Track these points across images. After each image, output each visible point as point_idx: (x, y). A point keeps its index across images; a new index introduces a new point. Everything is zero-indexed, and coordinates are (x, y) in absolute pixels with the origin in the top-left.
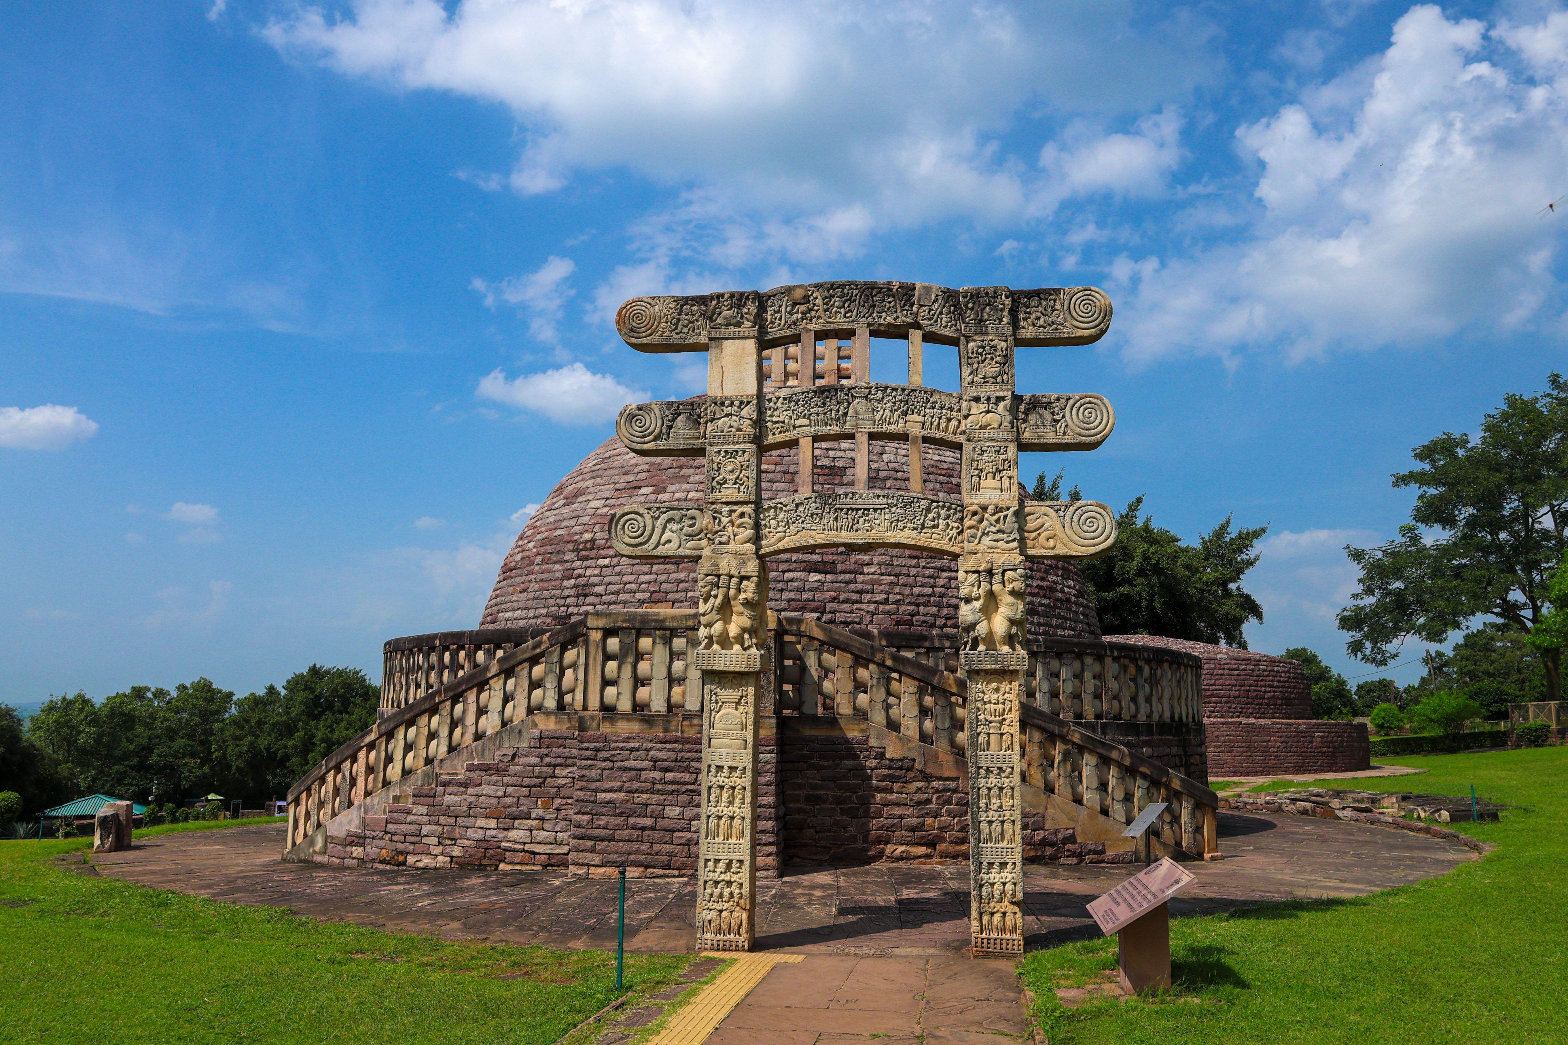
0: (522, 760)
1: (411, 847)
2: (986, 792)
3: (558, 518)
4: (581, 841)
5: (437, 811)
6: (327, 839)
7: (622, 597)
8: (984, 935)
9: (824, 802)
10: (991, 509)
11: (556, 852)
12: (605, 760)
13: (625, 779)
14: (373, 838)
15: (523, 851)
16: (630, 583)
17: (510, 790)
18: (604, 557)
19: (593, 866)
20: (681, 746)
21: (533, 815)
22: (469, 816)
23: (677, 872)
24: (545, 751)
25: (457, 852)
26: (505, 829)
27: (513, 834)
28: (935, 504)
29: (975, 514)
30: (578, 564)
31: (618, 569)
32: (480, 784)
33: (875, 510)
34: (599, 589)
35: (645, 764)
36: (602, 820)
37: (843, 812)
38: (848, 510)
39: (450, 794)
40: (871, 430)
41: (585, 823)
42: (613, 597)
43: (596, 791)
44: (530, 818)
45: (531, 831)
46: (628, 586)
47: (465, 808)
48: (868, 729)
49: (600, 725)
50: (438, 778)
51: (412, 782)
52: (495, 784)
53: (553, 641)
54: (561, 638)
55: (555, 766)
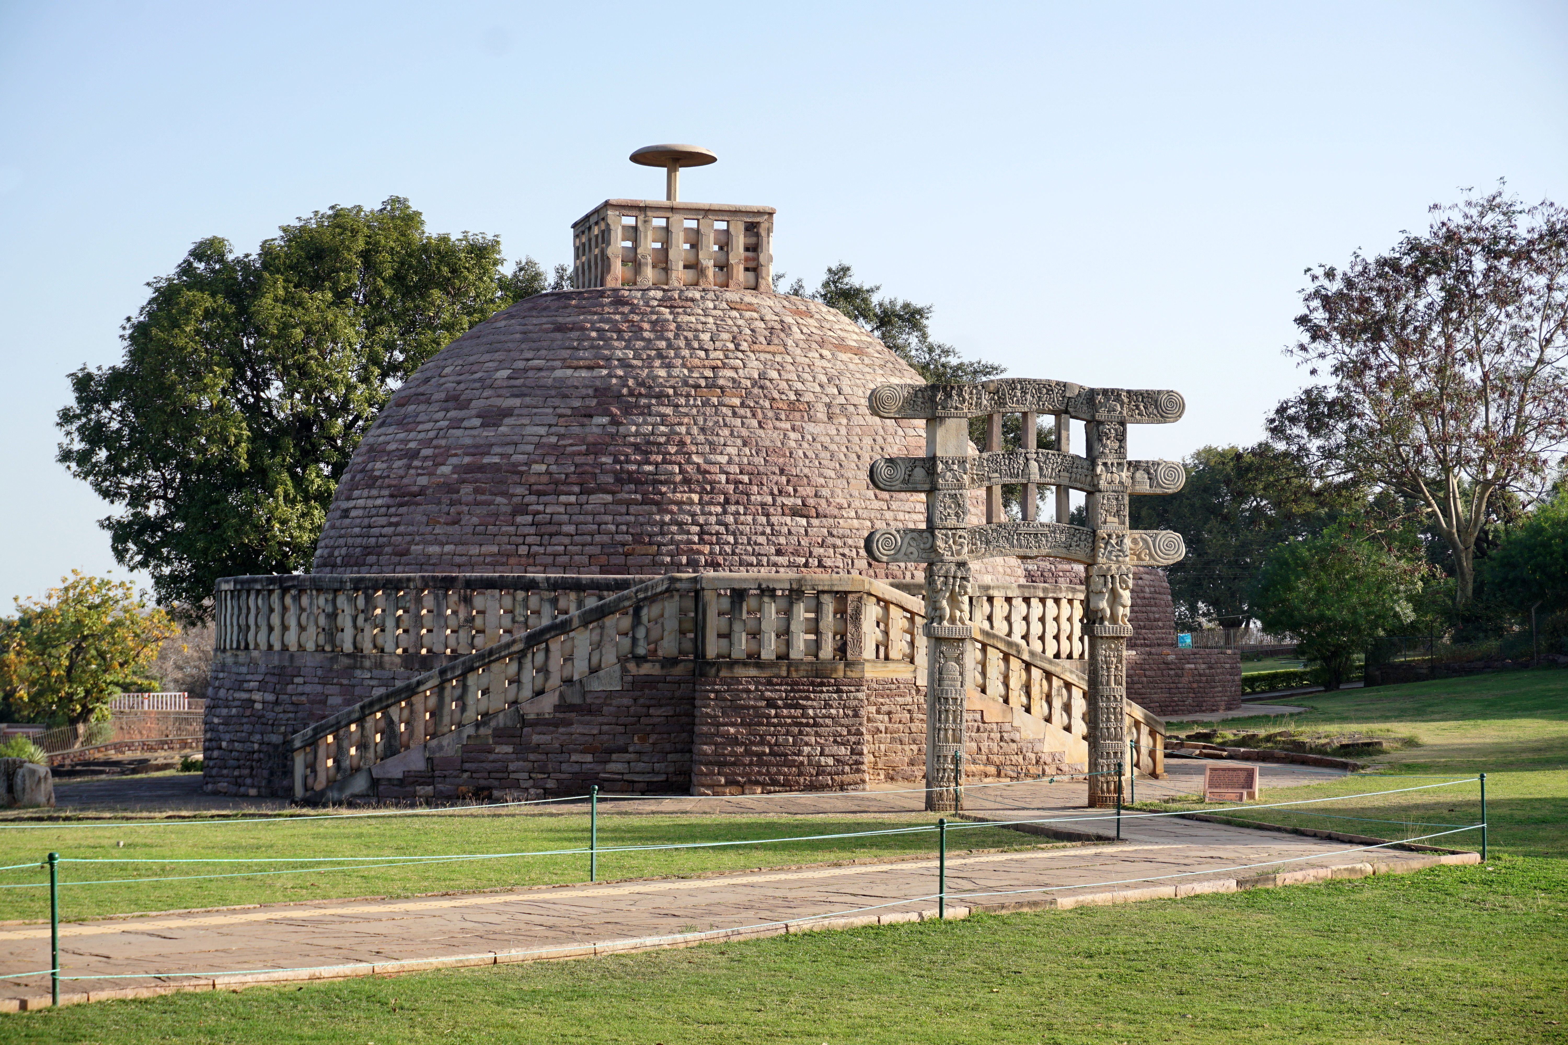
0: (614, 702)
1: (496, 783)
4: (707, 767)
5: (523, 749)
6: (375, 781)
10: (1114, 536)
11: (655, 779)
12: (724, 700)
13: (742, 715)
14: (445, 777)
15: (622, 780)
16: (605, 523)
17: (605, 728)
18: (567, 494)
19: (718, 785)
20: (789, 688)
21: (631, 749)
22: (562, 753)
24: (638, 693)
25: (550, 785)
26: (601, 762)
27: (611, 767)
30: (531, 498)
31: (587, 507)
32: (572, 724)
34: (568, 529)
35: (760, 702)
36: (724, 749)
39: (539, 734)
41: (710, 752)
44: (627, 752)
45: (629, 763)
46: (603, 527)
47: (557, 745)
48: (915, 671)
49: (718, 671)
50: (524, 720)
51: (493, 724)
52: (588, 723)
53: (641, 596)
54: (649, 594)
55: (649, 707)
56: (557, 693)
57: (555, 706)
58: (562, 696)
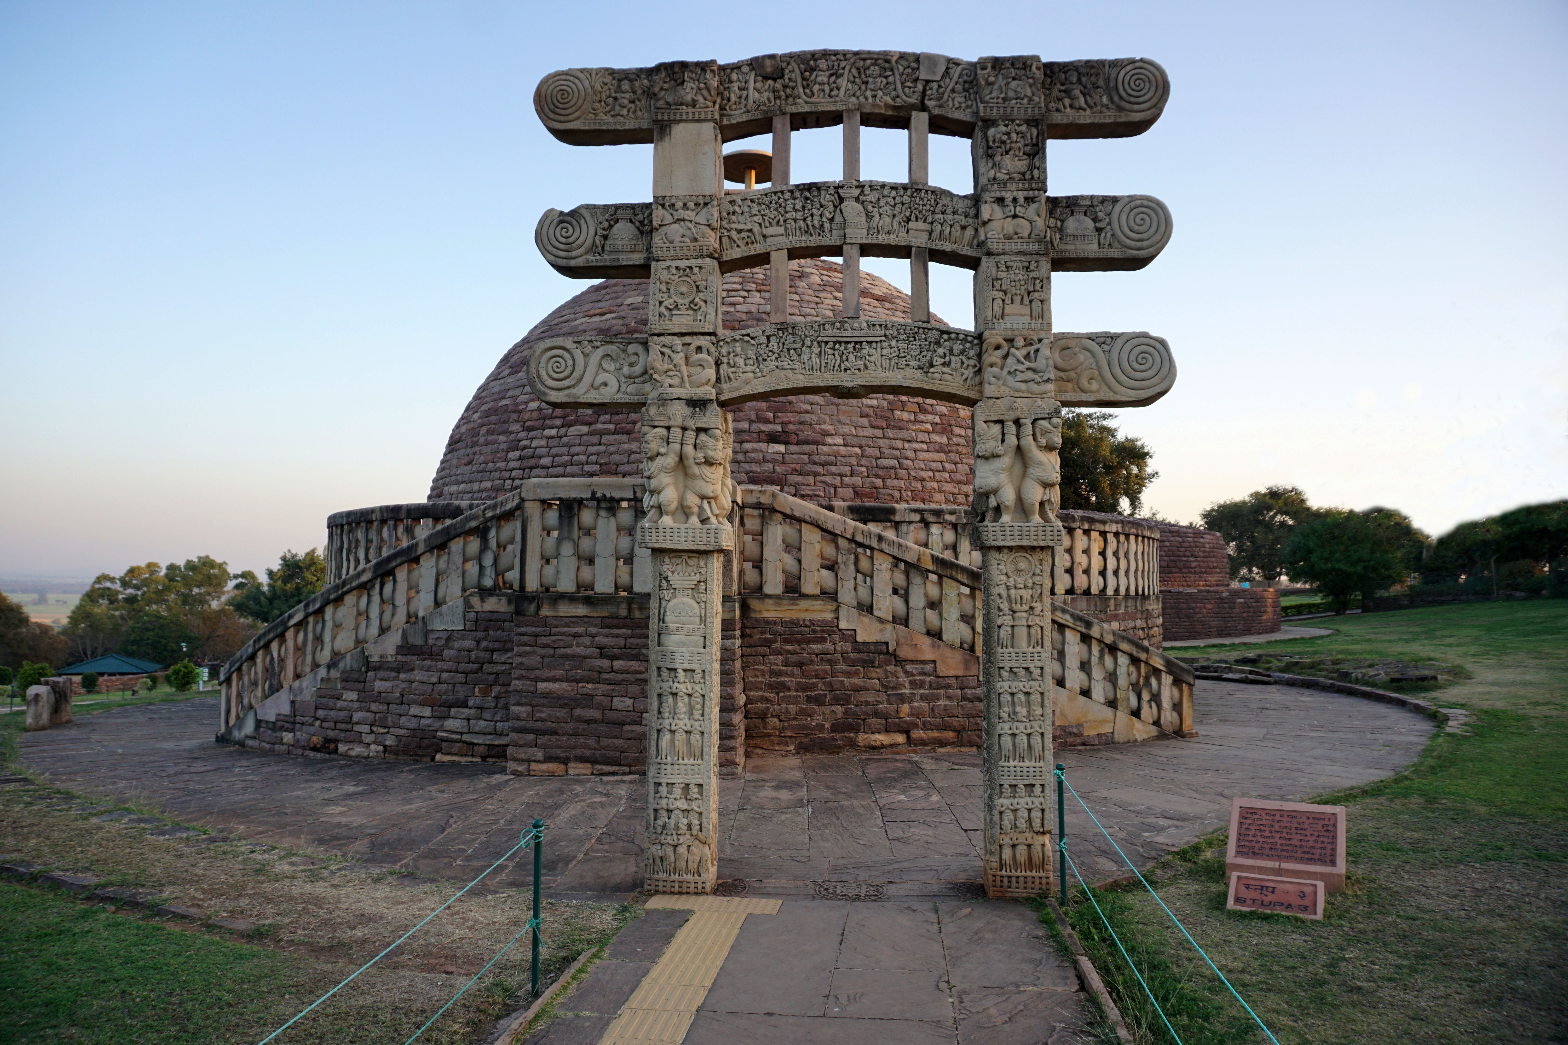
0: (456, 645)
1: (342, 735)
2: (1009, 698)
3: (503, 387)
4: (521, 735)
5: (367, 697)
6: (258, 723)
7: (569, 469)
8: (1004, 873)
9: (789, 689)
10: (1020, 342)
11: (496, 743)
12: (545, 646)
13: (567, 667)
14: (303, 724)
15: (460, 741)
16: (578, 454)
17: (445, 675)
18: (551, 427)
19: (535, 761)
20: (630, 632)
21: (470, 703)
22: (402, 703)
23: (627, 769)
24: (481, 634)
25: (390, 741)
26: (440, 718)
27: (450, 724)
28: (945, 336)
29: (998, 347)
30: (523, 434)
31: (565, 439)
32: (413, 670)
33: (869, 343)
34: (546, 461)
35: (590, 651)
36: (542, 712)
37: (809, 699)
38: (835, 343)
39: (382, 680)
40: (865, 241)
41: (524, 715)
42: (560, 470)
43: (537, 680)
44: (467, 706)
45: (468, 720)
46: (575, 458)
47: (397, 695)
48: (836, 610)
49: (539, 608)
50: (368, 662)
51: (341, 665)
52: (428, 669)
53: (489, 514)
54: (498, 511)
55: (493, 651)
56: (400, 631)
57: (398, 647)
58: (404, 635)
